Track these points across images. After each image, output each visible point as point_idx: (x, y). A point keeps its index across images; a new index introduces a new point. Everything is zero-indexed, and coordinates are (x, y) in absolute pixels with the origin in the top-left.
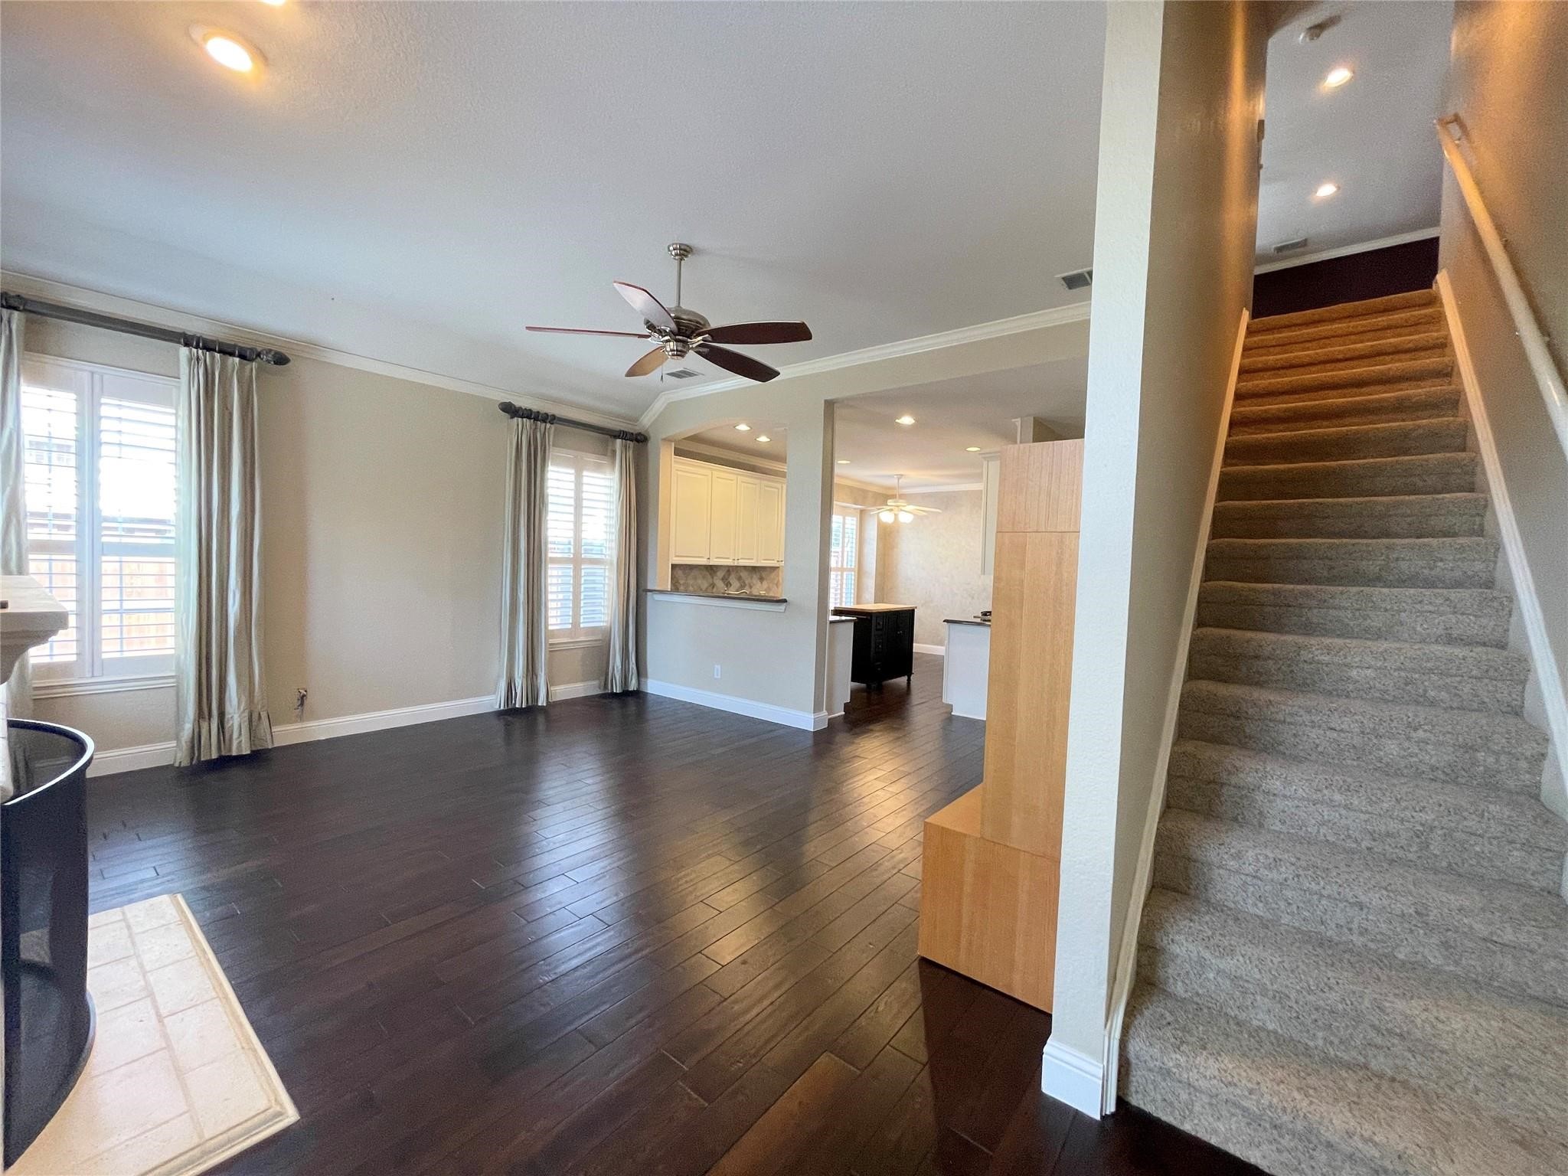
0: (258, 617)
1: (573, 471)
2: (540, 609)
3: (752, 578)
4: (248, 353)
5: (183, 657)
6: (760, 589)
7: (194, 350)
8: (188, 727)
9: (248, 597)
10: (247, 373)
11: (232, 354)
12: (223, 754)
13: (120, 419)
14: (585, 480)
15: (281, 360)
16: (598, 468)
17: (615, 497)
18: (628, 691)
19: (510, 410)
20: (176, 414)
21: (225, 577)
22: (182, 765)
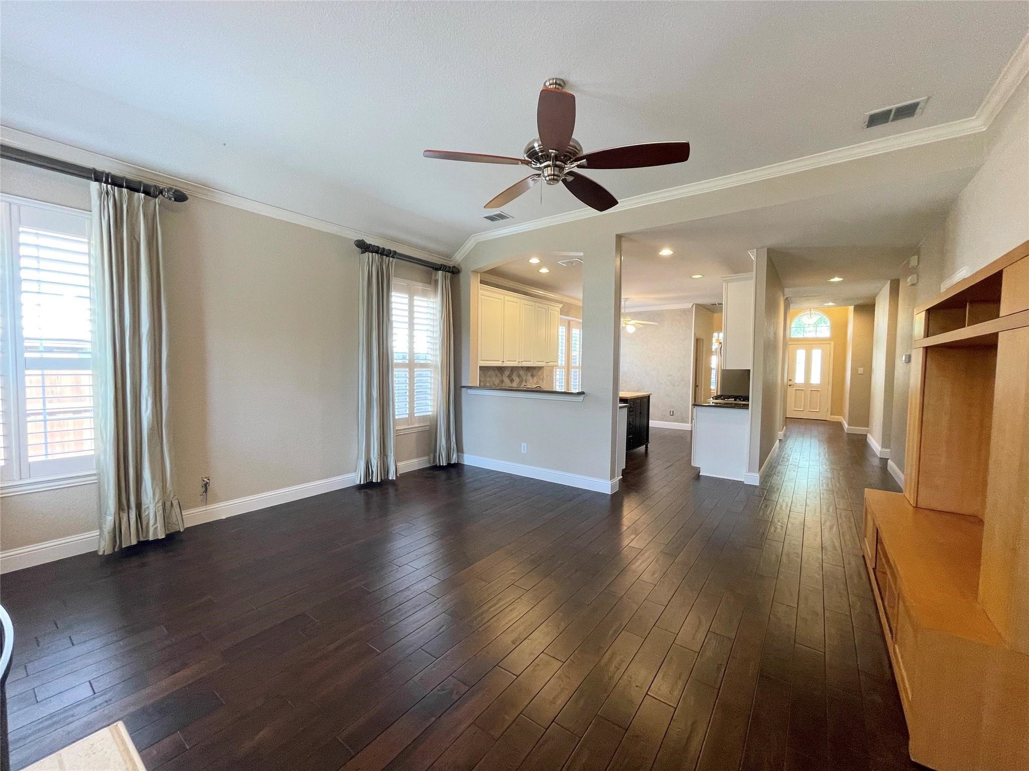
0: (168, 421)
1: (407, 296)
2: (388, 404)
3: (526, 375)
4: (152, 190)
5: (102, 458)
6: (531, 384)
7: (104, 185)
8: (109, 520)
9: (158, 405)
10: (152, 208)
11: (138, 191)
12: (142, 539)
13: (37, 246)
14: (416, 303)
15: (180, 197)
16: (424, 294)
17: (438, 315)
18: (451, 463)
19: (363, 247)
20: (89, 243)
21: (138, 384)
22: (106, 554)
